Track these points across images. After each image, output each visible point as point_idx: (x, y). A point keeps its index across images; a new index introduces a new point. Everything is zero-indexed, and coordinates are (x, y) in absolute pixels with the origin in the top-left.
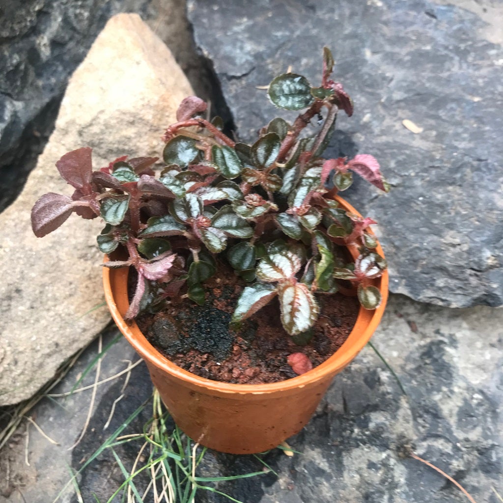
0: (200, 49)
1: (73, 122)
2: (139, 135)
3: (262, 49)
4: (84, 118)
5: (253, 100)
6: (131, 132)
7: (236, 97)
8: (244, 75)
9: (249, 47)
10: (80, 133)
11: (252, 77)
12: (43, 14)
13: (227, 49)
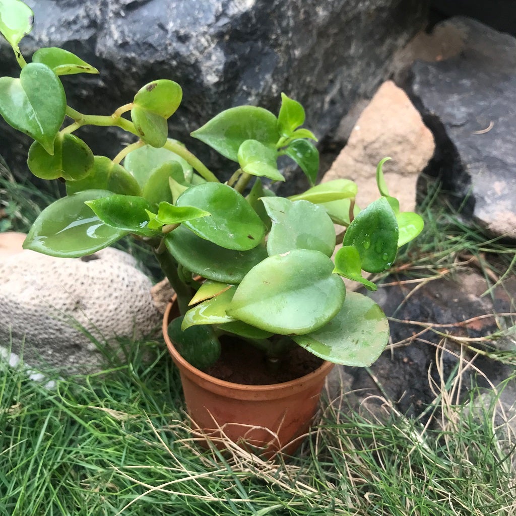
0: (428, 110)
1: (363, 141)
2: (403, 151)
3: (471, 110)
4: (370, 138)
5: (469, 139)
6: (398, 149)
7: (458, 137)
8: (462, 125)
9: (463, 109)
10: (365, 148)
11: (468, 126)
12: (332, 82)
13: (448, 110)
